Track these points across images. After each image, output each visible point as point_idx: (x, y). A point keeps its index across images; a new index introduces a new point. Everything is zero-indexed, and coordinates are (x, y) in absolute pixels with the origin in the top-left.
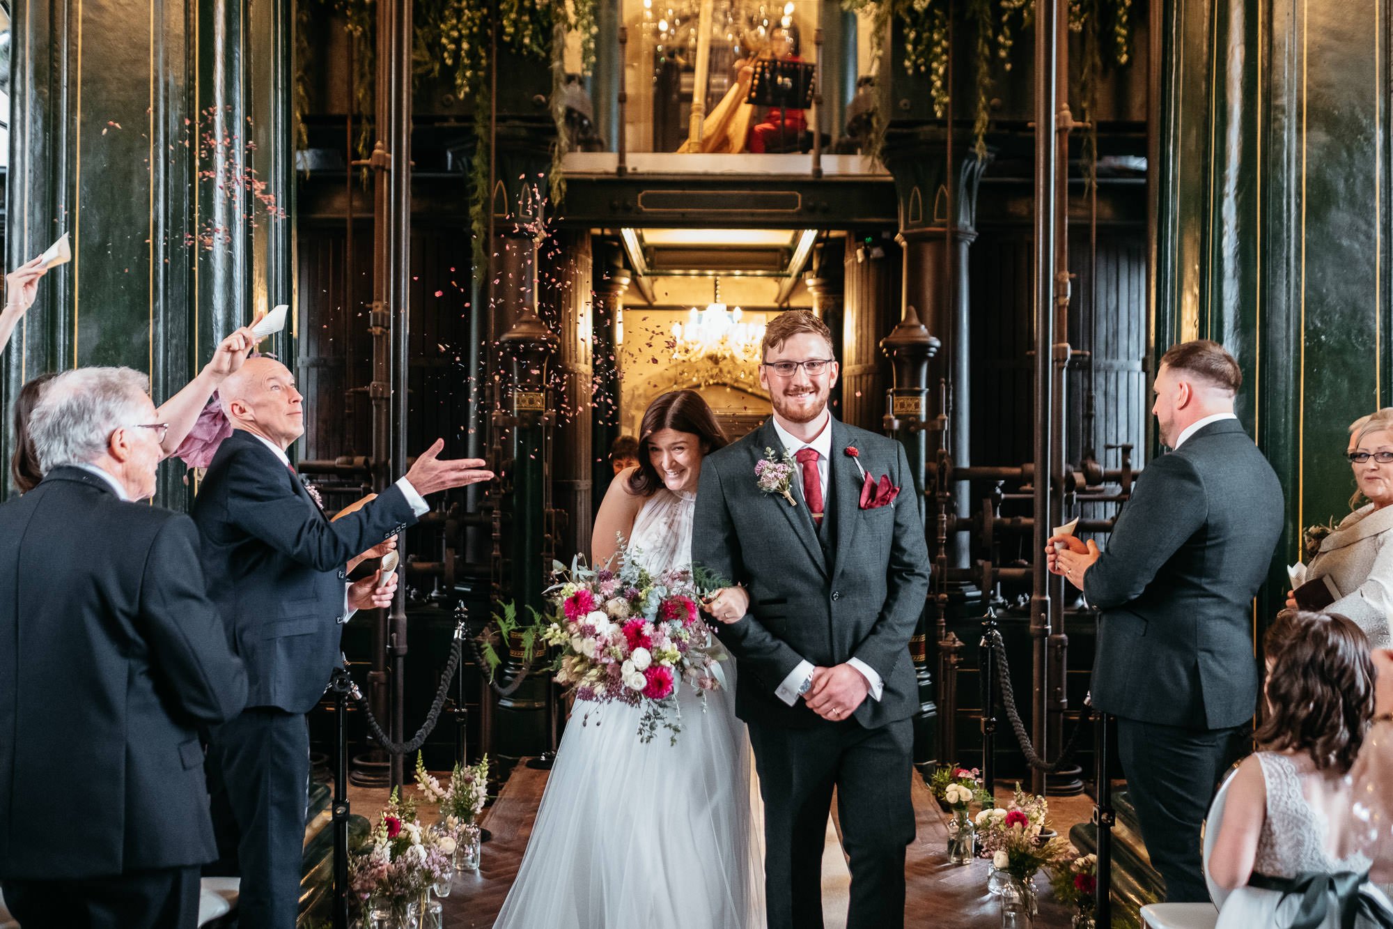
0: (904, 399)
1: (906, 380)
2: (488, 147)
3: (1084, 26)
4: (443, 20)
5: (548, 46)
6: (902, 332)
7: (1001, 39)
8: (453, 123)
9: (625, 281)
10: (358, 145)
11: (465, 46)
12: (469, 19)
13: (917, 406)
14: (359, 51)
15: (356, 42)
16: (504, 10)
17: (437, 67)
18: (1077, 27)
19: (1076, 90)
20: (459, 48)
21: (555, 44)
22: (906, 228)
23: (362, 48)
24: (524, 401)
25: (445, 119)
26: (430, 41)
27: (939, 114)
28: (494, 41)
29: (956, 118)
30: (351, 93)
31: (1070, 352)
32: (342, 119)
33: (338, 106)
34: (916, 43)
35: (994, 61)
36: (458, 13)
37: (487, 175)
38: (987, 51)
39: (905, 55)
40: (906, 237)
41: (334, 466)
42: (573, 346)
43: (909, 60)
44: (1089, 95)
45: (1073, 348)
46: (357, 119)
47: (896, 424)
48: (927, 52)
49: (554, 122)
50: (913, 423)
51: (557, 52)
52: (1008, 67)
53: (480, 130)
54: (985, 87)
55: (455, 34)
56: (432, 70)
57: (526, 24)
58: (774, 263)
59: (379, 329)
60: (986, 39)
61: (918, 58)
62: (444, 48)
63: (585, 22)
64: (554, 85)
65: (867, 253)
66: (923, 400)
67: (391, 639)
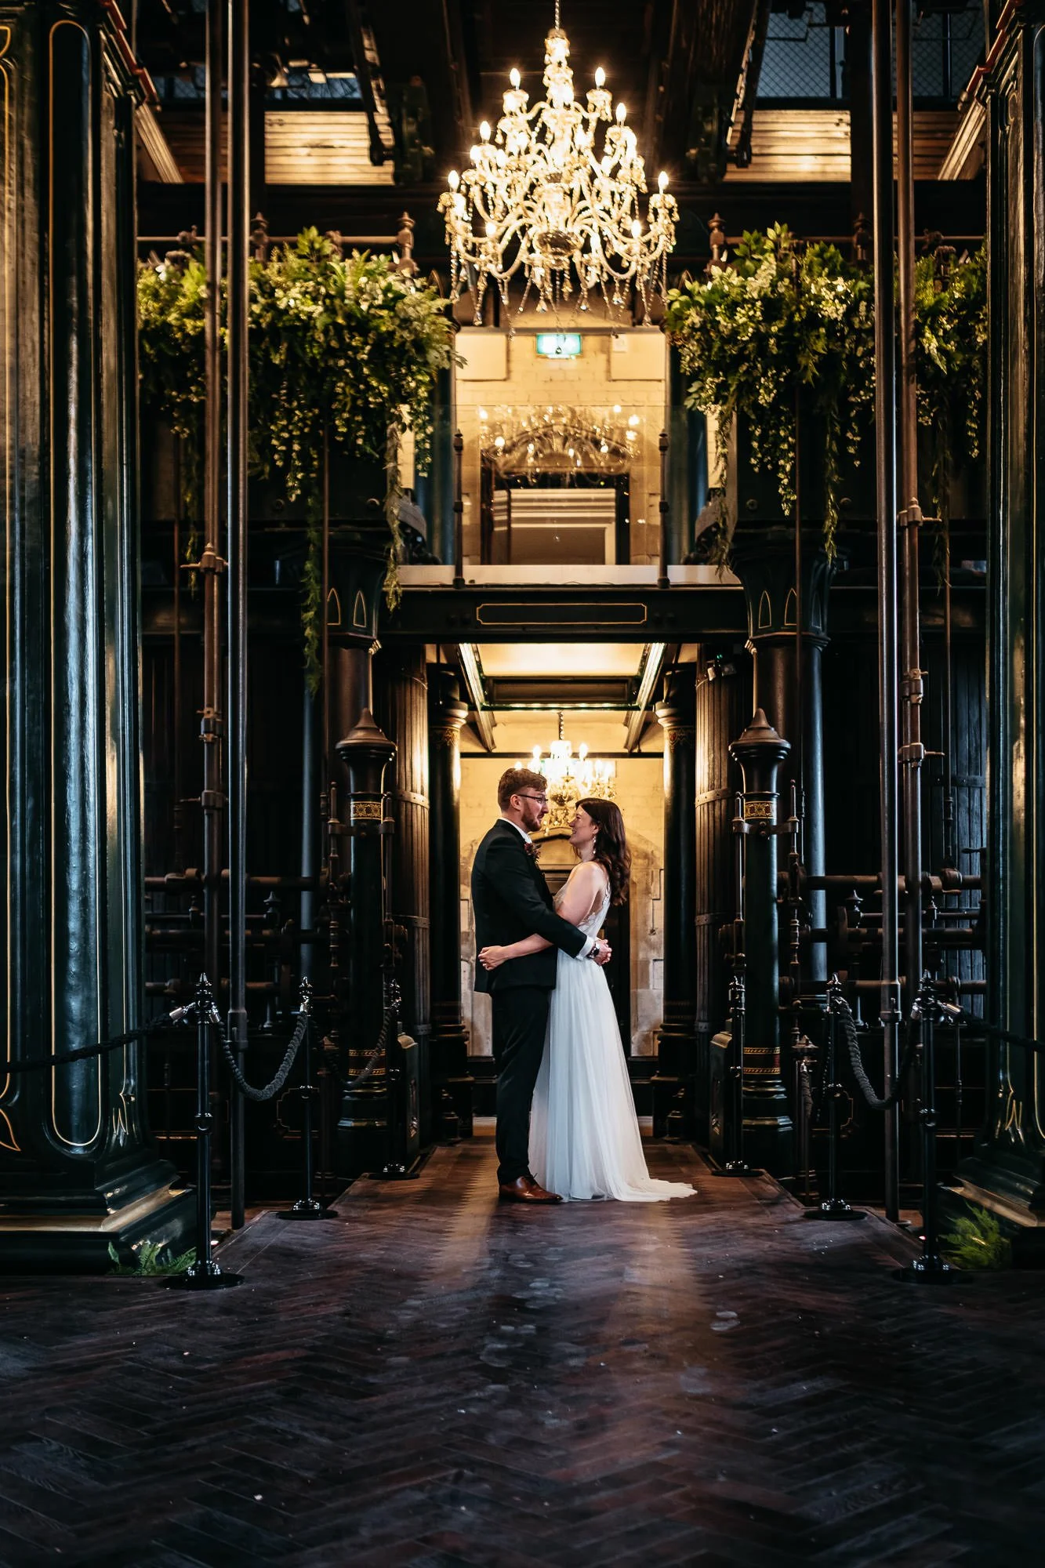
0: (755, 803)
1: (756, 785)
2: (321, 551)
3: (934, 419)
4: (274, 421)
5: (383, 446)
6: (750, 733)
7: (849, 435)
8: (283, 528)
9: (462, 713)
10: (186, 551)
11: (296, 447)
12: (300, 420)
13: (768, 810)
14: (186, 454)
15: (182, 445)
16: (336, 409)
17: (267, 469)
18: (927, 421)
19: (927, 486)
20: (290, 449)
21: (389, 444)
22: (754, 634)
23: (190, 449)
24: (361, 810)
25: (276, 524)
26: (259, 442)
27: (787, 513)
28: (326, 441)
29: (805, 518)
30: (178, 497)
31: (923, 752)
32: (168, 525)
33: (165, 512)
34: (762, 439)
35: (843, 458)
36: (289, 414)
37: (320, 581)
38: (835, 448)
39: (751, 452)
40: (755, 643)
41: (163, 883)
42: (409, 774)
43: (755, 458)
44: (941, 491)
45: (926, 748)
46: (184, 526)
47: (746, 827)
48: (772, 449)
49: (388, 526)
50: (762, 828)
51: (392, 452)
52: (857, 463)
53: (312, 534)
54: (833, 484)
55: (286, 435)
56: (262, 472)
57: (359, 424)
58: (622, 695)
59: (211, 735)
60: (834, 436)
61: (764, 456)
62: (274, 449)
63: (420, 421)
64: (389, 487)
65: (717, 671)
66: (774, 804)
67: (232, 1032)
